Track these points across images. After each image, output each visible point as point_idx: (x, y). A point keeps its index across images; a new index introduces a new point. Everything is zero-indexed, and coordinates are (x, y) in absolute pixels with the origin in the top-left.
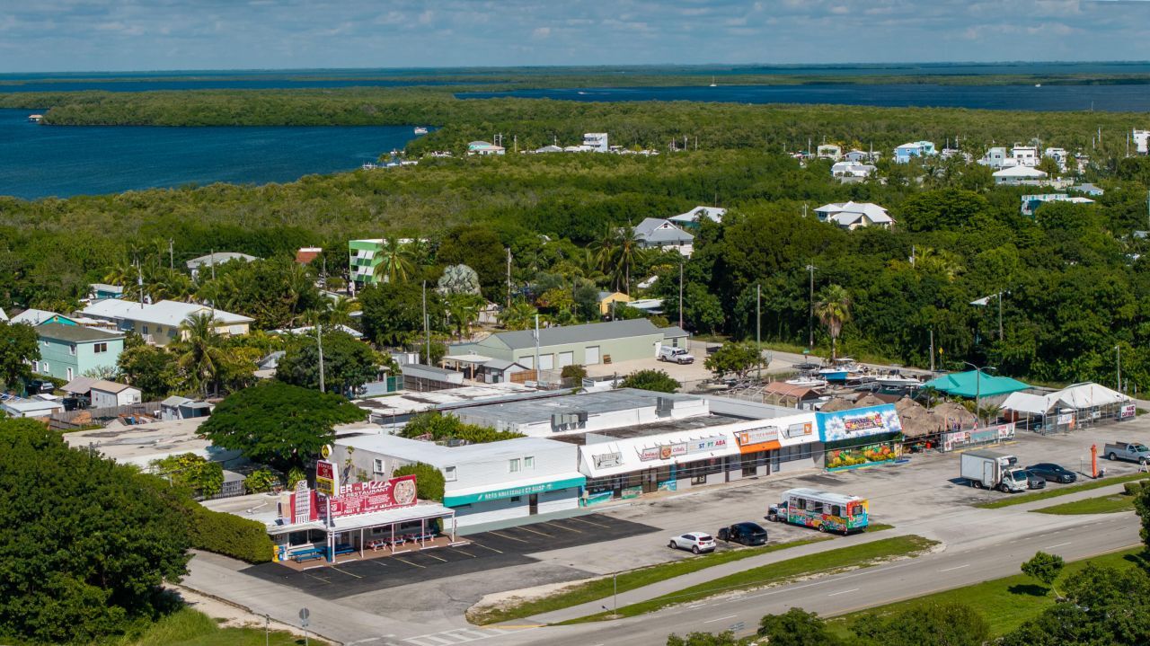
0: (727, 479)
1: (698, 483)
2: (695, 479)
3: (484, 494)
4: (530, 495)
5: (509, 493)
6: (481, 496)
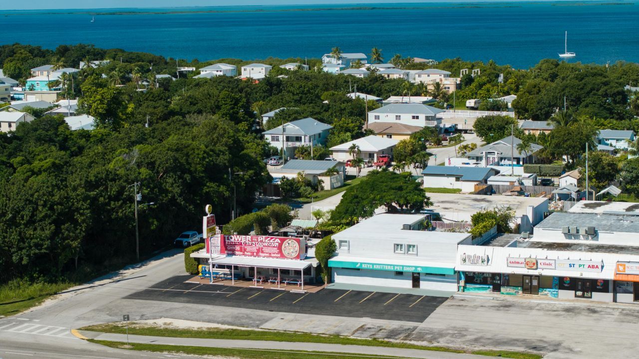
0: (615, 300)
1: (583, 296)
2: (579, 293)
3: (361, 264)
4: (413, 273)
5: (383, 267)
6: (359, 264)
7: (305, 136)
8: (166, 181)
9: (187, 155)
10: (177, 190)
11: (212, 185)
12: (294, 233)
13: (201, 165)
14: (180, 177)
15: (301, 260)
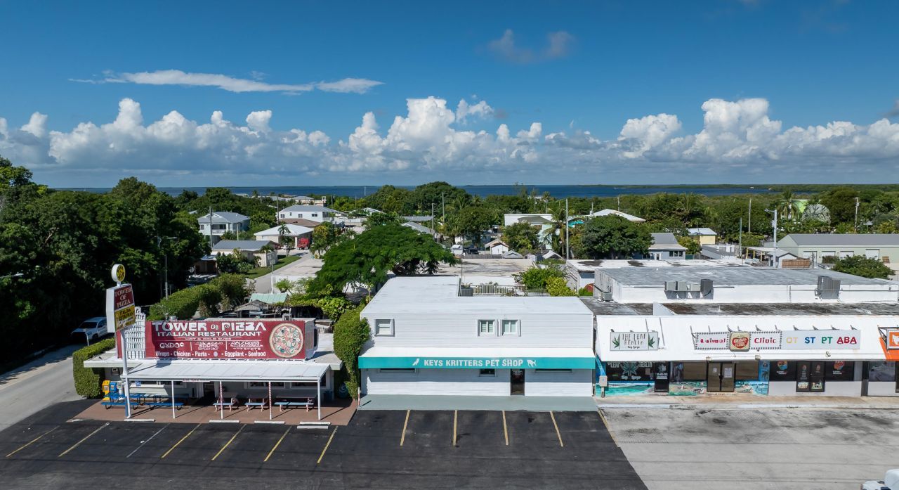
0: (865, 392)
3: (422, 359)
4: (511, 369)
5: (463, 363)
6: (418, 360)
7: (229, 224)
8: (58, 245)
9: (94, 212)
10: (75, 259)
11: (131, 250)
12: (257, 311)
13: (114, 224)
14: (80, 239)
15: (307, 360)
